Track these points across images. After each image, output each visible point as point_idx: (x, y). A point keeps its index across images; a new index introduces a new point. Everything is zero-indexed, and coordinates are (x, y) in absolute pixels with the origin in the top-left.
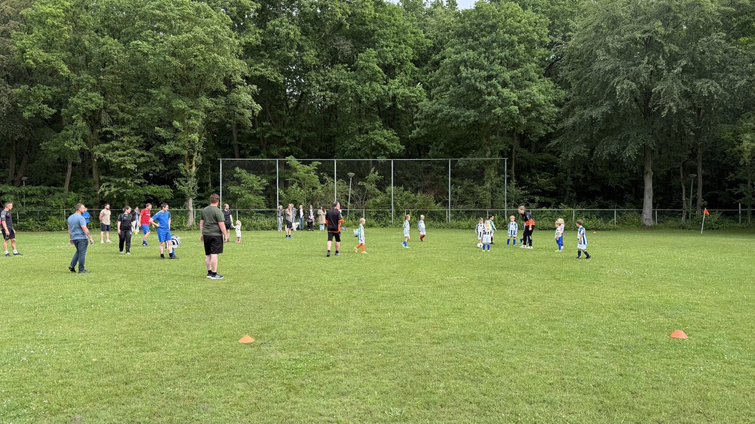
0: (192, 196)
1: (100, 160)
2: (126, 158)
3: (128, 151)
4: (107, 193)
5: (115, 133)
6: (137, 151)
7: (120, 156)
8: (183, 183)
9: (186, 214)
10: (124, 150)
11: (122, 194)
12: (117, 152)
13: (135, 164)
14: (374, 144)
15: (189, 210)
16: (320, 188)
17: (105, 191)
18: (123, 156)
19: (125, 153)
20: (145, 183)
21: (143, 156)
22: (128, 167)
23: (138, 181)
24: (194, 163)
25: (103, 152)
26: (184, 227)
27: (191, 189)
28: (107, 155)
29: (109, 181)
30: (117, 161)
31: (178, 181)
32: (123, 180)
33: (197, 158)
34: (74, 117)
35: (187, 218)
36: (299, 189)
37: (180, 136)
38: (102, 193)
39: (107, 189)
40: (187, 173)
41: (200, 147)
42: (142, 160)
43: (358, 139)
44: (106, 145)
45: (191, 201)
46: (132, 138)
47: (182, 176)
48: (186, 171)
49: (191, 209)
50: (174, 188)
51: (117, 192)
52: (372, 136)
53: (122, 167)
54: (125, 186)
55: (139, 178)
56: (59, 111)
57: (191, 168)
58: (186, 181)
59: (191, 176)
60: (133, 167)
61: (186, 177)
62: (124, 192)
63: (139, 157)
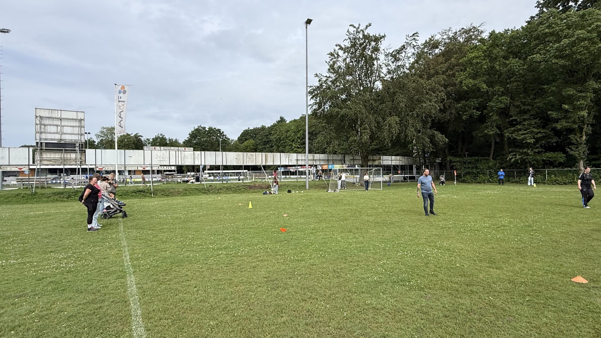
0: (583, 159)
1: (509, 138)
2: (527, 135)
3: (528, 131)
4: (513, 160)
5: (519, 120)
6: (535, 130)
7: (522, 134)
8: (574, 149)
10: (525, 130)
12: (520, 132)
13: (533, 139)
15: (580, 170)
17: (512, 158)
18: (525, 134)
19: (526, 132)
20: (542, 151)
21: (540, 132)
22: (529, 141)
23: (536, 150)
24: (584, 133)
25: (511, 133)
27: (582, 154)
28: (513, 135)
29: (516, 152)
30: (521, 138)
31: (569, 148)
32: (525, 150)
33: (587, 129)
34: (490, 114)
37: (570, 115)
38: (510, 159)
39: (514, 156)
41: (590, 120)
42: (539, 135)
44: (512, 129)
46: (531, 121)
47: (573, 144)
48: (576, 140)
50: (565, 153)
51: (522, 158)
53: (524, 142)
54: (527, 154)
55: (537, 148)
57: (582, 137)
58: (577, 148)
59: (581, 144)
60: (532, 141)
61: (577, 145)
62: (526, 159)
63: (537, 134)
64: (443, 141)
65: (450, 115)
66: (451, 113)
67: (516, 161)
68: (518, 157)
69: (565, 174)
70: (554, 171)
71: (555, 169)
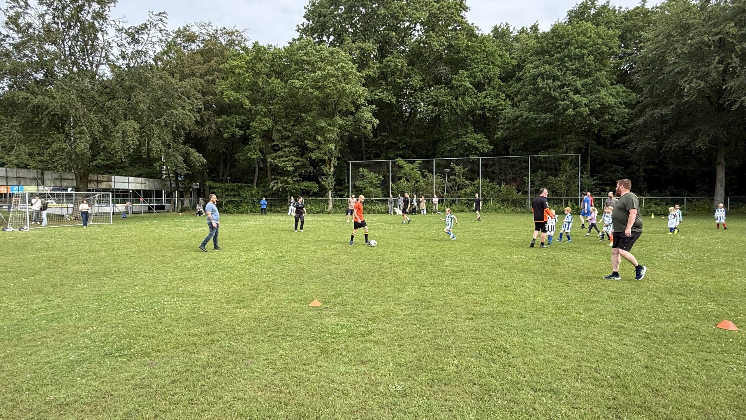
0: (331, 189)
1: (271, 164)
2: (287, 163)
3: (289, 158)
4: (275, 188)
5: (280, 146)
6: (294, 158)
7: (283, 161)
8: (325, 179)
9: (327, 202)
10: (286, 157)
11: (285, 188)
12: (282, 159)
13: (293, 166)
14: (466, 145)
15: (329, 199)
16: (422, 181)
17: (274, 186)
18: (286, 161)
19: (287, 159)
20: (300, 180)
21: (298, 161)
22: (289, 169)
23: (295, 179)
24: (332, 165)
25: (273, 159)
26: (325, 211)
27: (330, 184)
28: (275, 161)
29: (278, 179)
30: (282, 165)
31: (322, 179)
32: (286, 178)
33: (334, 162)
34: (253, 136)
35: (328, 204)
36: (406, 182)
37: (322, 146)
38: (273, 187)
39: (276, 184)
40: (327, 172)
41: (336, 153)
42: (298, 164)
43: (453, 142)
44: (275, 154)
45: (330, 192)
46: (291, 149)
47: (324, 175)
48: (326, 171)
49: (331, 198)
50: (319, 183)
51: (283, 186)
52: (465, 139)
53: (285, 169)
54: (288, 183)
55: (296, 176)
56: (245, 133)
57: (330, 168)
58: (327, 178)
59: (330, 175)
60: (292, 169)
61: (327, 176)
62: (287, 187)
63: (296, 162)
64: (200, 161)
65: (209, 131)
66: (211, 128)
67: (278, 189)
68: (280, 185)
69: (317, 203)
70: (309, 200)
71: (310, 198)
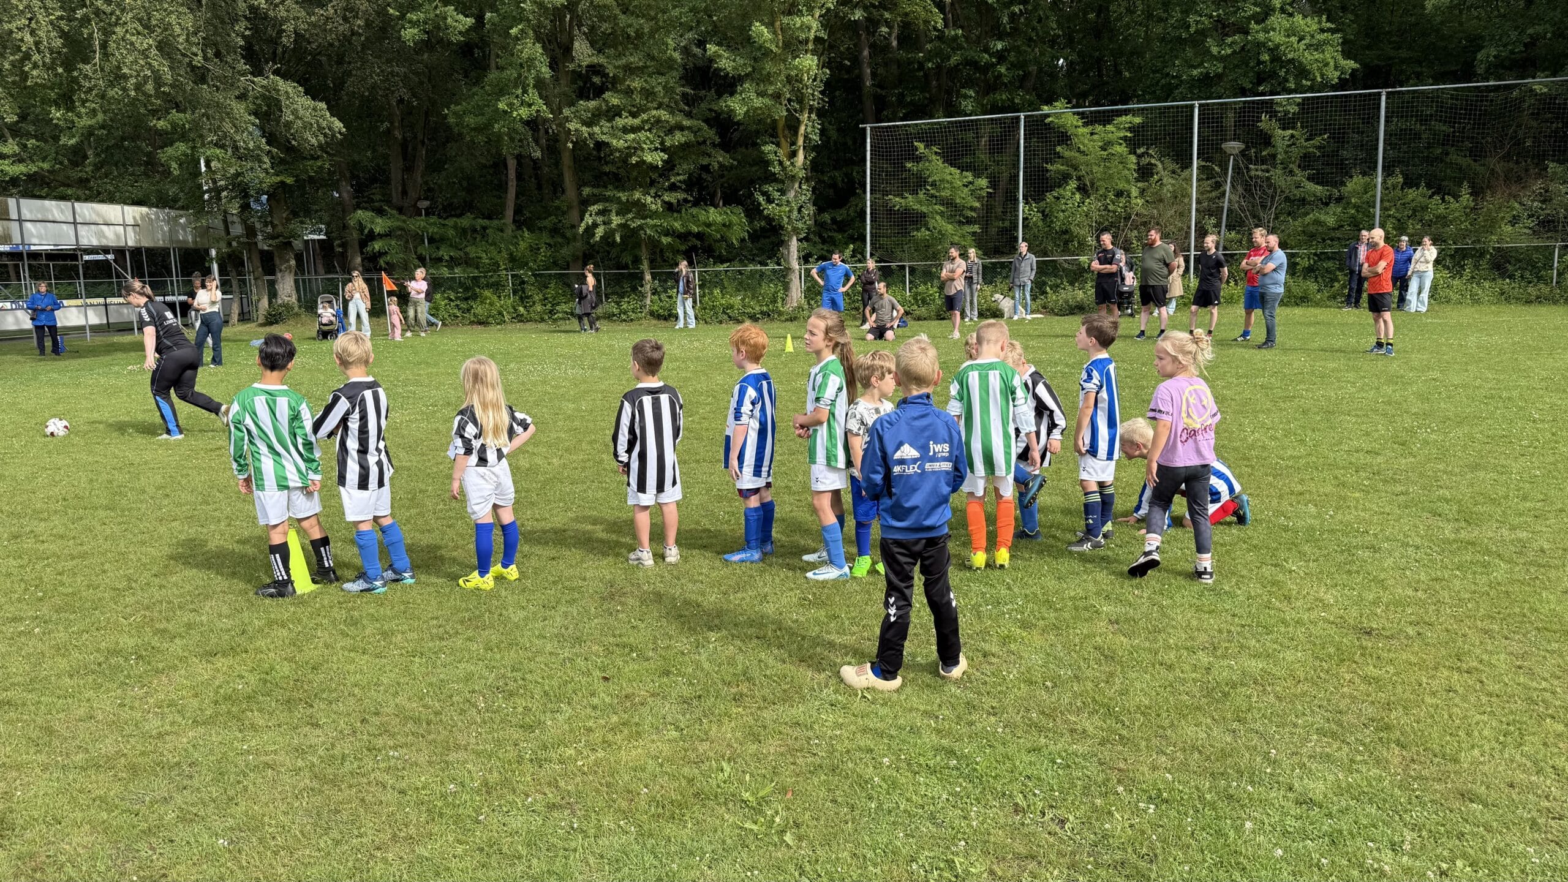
0: (796, 231)
2: (642, 135)
3: (645, 116)
4: (600, 232)
5: (611, 71)
6: (664, 115)
7: (626, 130)
8: (776, 195)
9: (783, 277)
10: (634, 115)
11: (635, 232)
12: (620, 122)
15: (789, 270)
16: (1135, 192)
19: (637, 122)
21: (682, 128)
23: (670, 197)
24: (801, 141)
25: (589, 124)
26: (780, 314)
27: (795, 213)
28: (596, 129)
29: (607, 200)
31: (764, 194)
33: (809, 126)
35: (786, 287)
38: (590, 230)
39: (599, 219)
40: (784, 169)
41: (814, 95)
42: (679, 138)
44: (592, 104)
45: (794, 244)
47: (772, 178)
48: (781, 163)
49: (795, 265)
50: (753, 212)
51: (622, 226)
53: (634, 160)
55: (673, 188)
57: (793, 154)
58: (783, 192)
59: (793, 178)
60: (656, 158)
61: (783, 182)
67: (608, 237)
69: (747, 285)
70: (717, 274)
71: (721, 268)
